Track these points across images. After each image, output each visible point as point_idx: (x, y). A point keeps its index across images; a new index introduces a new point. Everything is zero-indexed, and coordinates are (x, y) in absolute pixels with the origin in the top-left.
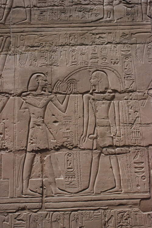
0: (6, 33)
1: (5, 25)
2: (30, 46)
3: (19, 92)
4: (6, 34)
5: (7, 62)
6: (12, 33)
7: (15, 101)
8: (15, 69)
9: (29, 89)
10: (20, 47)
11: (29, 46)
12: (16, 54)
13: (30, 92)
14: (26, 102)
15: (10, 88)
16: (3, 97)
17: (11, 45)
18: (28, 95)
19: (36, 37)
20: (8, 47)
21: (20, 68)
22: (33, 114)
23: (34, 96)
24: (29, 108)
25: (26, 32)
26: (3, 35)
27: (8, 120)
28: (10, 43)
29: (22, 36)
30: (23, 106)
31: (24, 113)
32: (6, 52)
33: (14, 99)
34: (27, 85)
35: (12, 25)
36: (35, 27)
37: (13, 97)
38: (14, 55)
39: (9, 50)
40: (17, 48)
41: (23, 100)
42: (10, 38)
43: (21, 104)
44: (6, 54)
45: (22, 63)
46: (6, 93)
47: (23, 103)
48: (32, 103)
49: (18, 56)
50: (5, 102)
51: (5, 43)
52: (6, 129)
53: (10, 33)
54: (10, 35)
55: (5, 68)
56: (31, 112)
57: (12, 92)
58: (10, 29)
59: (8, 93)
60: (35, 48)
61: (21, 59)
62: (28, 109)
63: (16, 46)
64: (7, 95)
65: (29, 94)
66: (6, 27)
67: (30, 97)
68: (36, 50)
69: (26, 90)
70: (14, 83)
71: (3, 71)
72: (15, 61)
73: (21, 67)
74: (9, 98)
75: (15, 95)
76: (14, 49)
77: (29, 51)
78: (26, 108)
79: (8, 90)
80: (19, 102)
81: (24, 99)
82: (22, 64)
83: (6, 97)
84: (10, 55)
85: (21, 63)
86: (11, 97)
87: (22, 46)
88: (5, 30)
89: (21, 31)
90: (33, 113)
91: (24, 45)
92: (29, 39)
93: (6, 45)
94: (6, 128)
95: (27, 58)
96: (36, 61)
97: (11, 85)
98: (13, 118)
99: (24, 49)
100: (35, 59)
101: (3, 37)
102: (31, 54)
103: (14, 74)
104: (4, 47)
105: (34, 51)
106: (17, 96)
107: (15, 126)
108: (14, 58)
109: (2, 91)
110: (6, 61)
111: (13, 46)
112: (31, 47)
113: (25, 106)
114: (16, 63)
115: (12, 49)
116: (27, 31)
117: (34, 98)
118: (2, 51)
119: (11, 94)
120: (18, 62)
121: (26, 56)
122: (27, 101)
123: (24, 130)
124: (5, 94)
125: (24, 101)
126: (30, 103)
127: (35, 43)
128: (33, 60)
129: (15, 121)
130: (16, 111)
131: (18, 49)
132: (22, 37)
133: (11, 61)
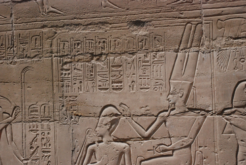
0: (196, 18)
1: (193, 4)
2: (234, 37)
3: (220, 108)
4: (196, 20)
5: (199, 64)
6: (204, 17)
7: (215, 121)
8: (212, 74)
9: (235, 104)
10: (218, 39)
11: (231, 38)
12: (213, 51)
13: (236, 109)
14: (231, 124)
15: (207, 103)
16: (197, 116)
17: (204, 36)
18: (233, 112)
19: (242, 23)
20: (200, 40)
21: (219, 73)
22: (242, 141)
23: (243, 115)
24: (236, 131)
25: (226, 15)
26: (191, 21)
27: (206, 148)
28: (202, 34)
29: (219, 21)
30: (227, 130)
31: (229, 139)
32: (197, 49)
33: (214, 119)
34: (231, 98)
35: (203, 3)
36: (239, 4)
37: (212, 116)
38: (210, 52)
39: (202, 45)
40: (213, 40)
41: (226, 121)
42: (201, 25)
43: (224, 127)
44: (198, 52)
45: (222, 64)
46: (201, 110)
47: (226, 125)
48: (240, 124)
49: (215, 54)
50: (200, 122)
51: (195, 34)
52: (204, 160)
53: (201, 17)
54: (200, 20)
55: (198, 74)
56: (239, 137)
57: (211, 109)
58: (200, 11)
59: (204, 110)
60: (241, 40)
61: (219, 58)
62: (234, 133)
63: (211, 38)
64: (203, 112)
65: (235, 111)
66: (195, 8)
67: (236, 116)
68: (242, 43)
69: (230, 106)
70: (212, 96)
71: (194, 77)
72: (212, 62)
73: (220, 71)
74: (206, 117)
75: (215, 113)
76: (209, 43)
77: (231, 45)
78: (231, 133)
79: (204, 105)
80: (220, 124)
81: (227, 119)
82: (222, 67)
83: (202, 115)
84: (203, 53)
85: (220, 65)
86: (209, 116)
87: (221, 38)
88: (194, 13)
89: (218, 13)
90: (241, 139)
91: (223, 36)
92: (230, 25)
93: (196, 37)
94: (205, 158)
95: (229, 56)
96: (244, 61)
97: (208, 98)
98: (213, 145)
99: (224, 43)
100: (242, 58)
101: (190, 24)
102: (235, 51)
103: (210, 82)
104: (193, 39)
105: (240, 45)
106: (218, 115)
107: (217, 157)
108: (209, 57)
109: (195, 107)
110: (198, 62)
111: (207, 39)
112: (235, 39)
113: (230, 129)
114: (213, 64)
115: (206, 43)
116: (227, 12)
117: (242, 118)
118: (191, 47)
119: (208, 111)
120: (216, 64)
121: (228, 54)
122: (232, 122)
123: (229, 163)
124: (199, 111)
125: (228, 122)
126: (236, 124)
127: (241, 32)
128: (238, 60)
129: (216, 150)
130: (217, 136)
131: (214, 42)
132: (221, 23)
133: (205, 63)
